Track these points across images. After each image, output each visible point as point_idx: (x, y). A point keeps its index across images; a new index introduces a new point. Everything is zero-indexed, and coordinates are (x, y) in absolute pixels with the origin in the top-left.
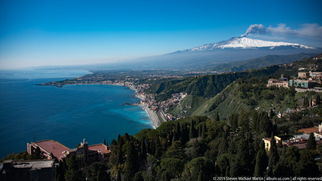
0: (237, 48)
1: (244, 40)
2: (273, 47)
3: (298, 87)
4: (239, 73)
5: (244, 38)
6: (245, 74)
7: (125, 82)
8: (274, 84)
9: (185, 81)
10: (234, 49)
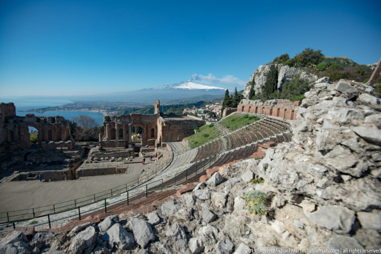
1: (190, 84)
2: (208, 90)
3: (199, 113)
7: (99, 110)
9: (142, 110)
10: (183, 89)
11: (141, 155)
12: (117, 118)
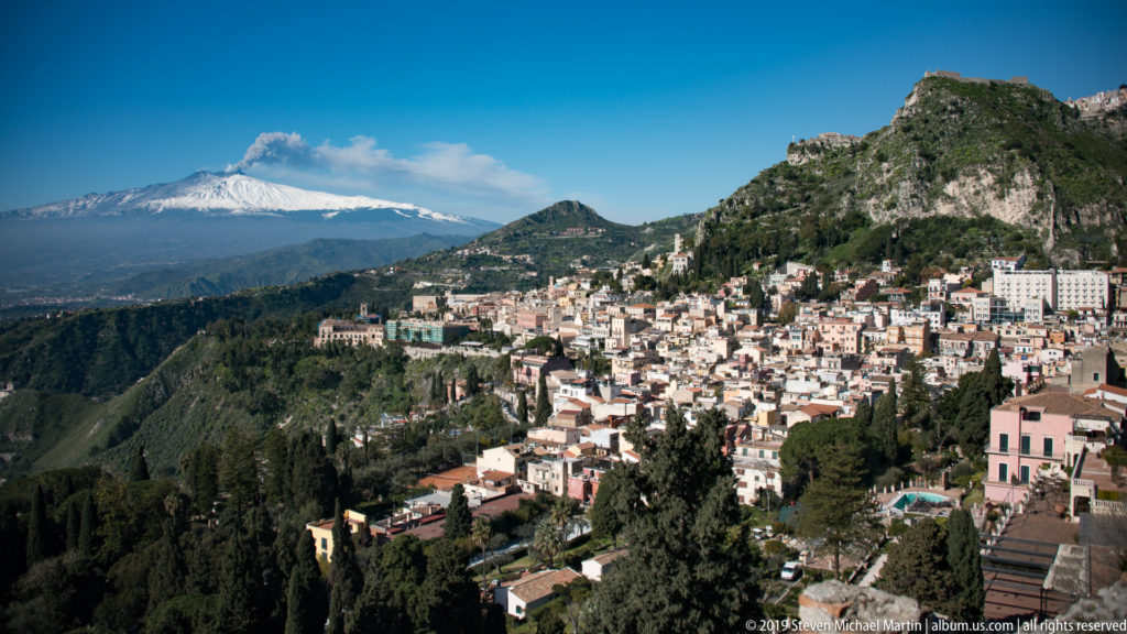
0: (211, 210)
1: (235, 184)
2: (335, 214)
3: (414, 344)
4: (217, 301)
5: (238, 176)
6: (239, 303)
8: (338, 335)
9: (4, 335)
10: (202, 213)
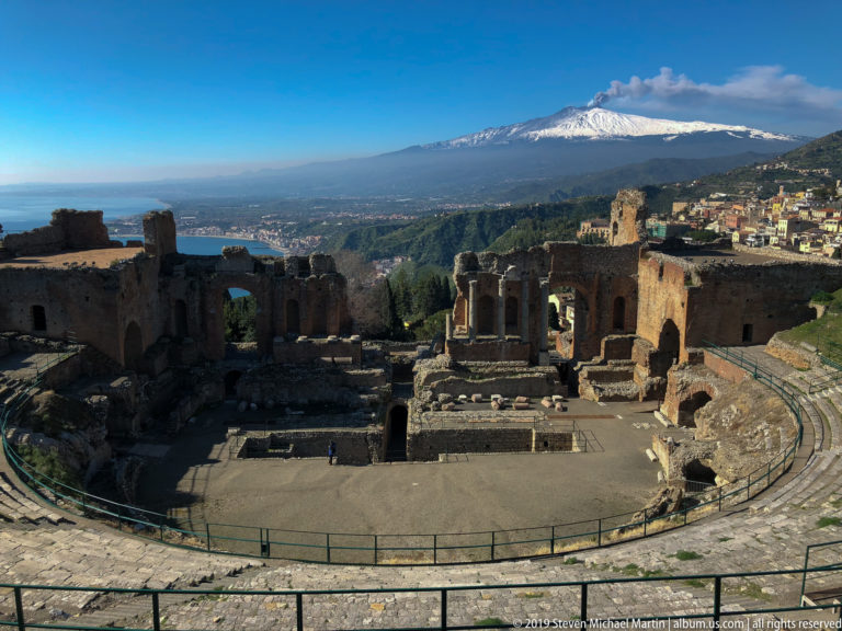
1: (594, 116)
2: (674, 137)
4: (548, 206)
5: (596, 110)
7: (257, 231)
8: (595, 229)
9: (408, 228)
10: (567, 140)
11: (588, 391)
12: (500, 258)
